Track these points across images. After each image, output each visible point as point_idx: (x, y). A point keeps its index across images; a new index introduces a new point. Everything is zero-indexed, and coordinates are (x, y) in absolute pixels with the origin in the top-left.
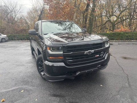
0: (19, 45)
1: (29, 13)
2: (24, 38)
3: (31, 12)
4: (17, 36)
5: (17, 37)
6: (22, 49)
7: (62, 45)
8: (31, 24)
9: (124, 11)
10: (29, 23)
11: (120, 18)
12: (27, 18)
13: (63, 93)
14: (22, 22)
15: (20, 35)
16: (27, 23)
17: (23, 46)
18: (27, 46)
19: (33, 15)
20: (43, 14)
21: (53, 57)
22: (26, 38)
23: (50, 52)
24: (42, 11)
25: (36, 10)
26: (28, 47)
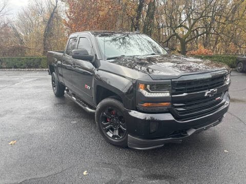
0: (16, 78)
1: (21, 16)
2: (22, 65)
3: (26, 13)
4: (7, 61)
5: (7, 63)
6: (27, 86)
7: (170, 80)
8: (26, 38)
9: (199, 19)
10: (23, 34)
11: (193, 31)
12: (18, 25)
13: (168, 170)
14: (8, 34)
15: (14, 58)
16: (18, 35)
17: (26, 80)
18: (35, 80)
19: (31, 20)
20: (55, 19)
21: (149, 104)
22: (25, 65)
23: (147, 94)
24: (54, 12)
25: (36, 12)
26: (37, 81)
